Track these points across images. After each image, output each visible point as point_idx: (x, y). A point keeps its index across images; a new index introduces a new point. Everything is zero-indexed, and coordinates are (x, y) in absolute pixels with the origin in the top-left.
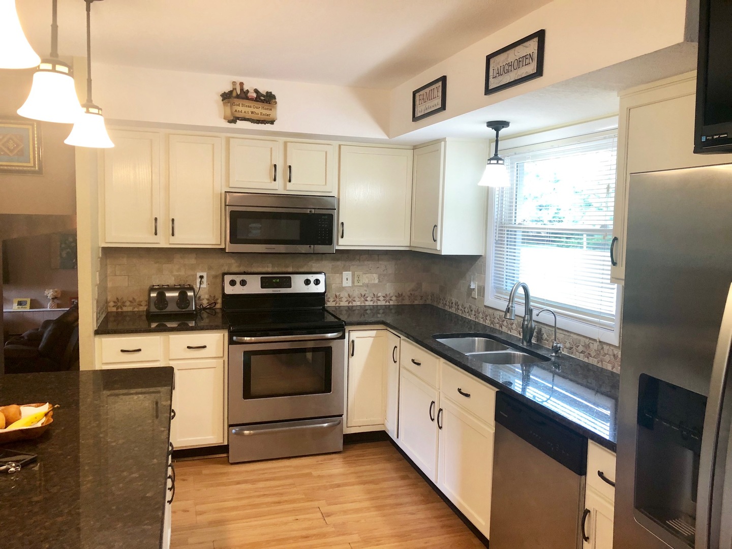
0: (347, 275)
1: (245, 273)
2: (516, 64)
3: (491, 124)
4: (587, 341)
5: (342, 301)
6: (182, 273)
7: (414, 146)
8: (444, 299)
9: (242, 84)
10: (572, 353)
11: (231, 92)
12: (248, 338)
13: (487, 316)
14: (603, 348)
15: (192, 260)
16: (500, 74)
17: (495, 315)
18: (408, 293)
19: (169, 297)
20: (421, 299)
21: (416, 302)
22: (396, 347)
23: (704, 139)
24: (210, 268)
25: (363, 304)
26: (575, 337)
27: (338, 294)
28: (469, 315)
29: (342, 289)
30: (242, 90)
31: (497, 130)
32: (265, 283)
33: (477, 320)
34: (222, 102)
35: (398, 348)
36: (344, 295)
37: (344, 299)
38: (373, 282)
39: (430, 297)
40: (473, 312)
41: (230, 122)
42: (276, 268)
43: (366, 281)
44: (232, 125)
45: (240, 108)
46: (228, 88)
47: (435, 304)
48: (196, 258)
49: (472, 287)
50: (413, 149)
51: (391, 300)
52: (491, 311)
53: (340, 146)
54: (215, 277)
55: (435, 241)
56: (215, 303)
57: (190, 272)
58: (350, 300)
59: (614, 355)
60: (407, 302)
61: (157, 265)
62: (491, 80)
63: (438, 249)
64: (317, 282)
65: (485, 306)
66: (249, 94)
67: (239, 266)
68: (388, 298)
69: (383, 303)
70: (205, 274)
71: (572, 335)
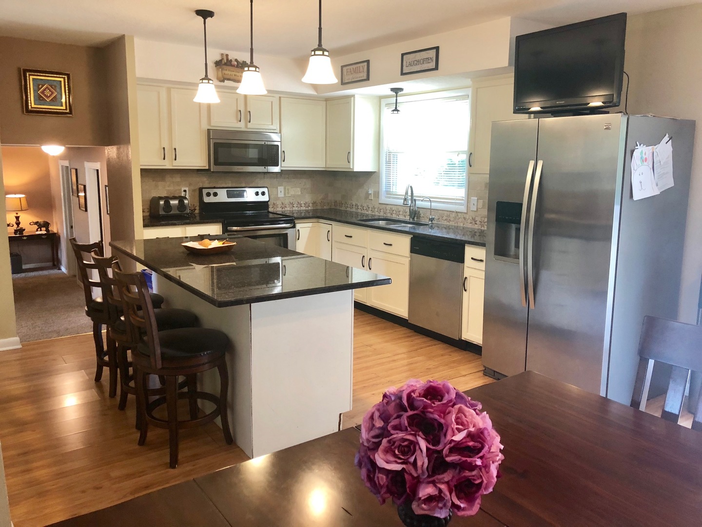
0: (281, 189)
1: (214, 188)
2: (422, 61)
3: (392, 90)
4: (448, 213)
5: (278, 207)
6: (171, 188)
7: (326, 99)
8: (346, 203)
9: (227, 55)
10: (440, 221)
11: (221, 61)
12: (236, 228)
13: (381, 209)
14: (458, 215)
15: (177, 179)
16: (410, 65)
17: (387, 208)
18: (320, 201)
19: (173, 204)
20: (328, 205)
21: (325, 207)
22: (329, 231)
23: (517, 108)
24: (190, 184)
25: (291, 209)
26: (442, 212)
27: (275, 202)
28: (367, 211)
29: (278, 199)
30: (227, 59)
31: (397, 93)
32: (229, 195)
33: (373, 213)
34: (215, 68)
35: (330, 232)
36: (279, 203)
37: (279, 206)
38: (297, 193)
39: (333, 204)
40: (370, 209)
41: (221, 81)
42: (234, 184)
43: (293, 193)
44: (222, 84)
45: (227, 72)
46: (218, 58)
47: (338, 208)
48: (181, 177)
49: (370, 192)
50: (326, 101)
51: (309, 206)
52: (384, 206)
53: (280, 97)
54: (194, 191)
55: (349, 162)
56: (195, 210)
57: (177, 188)
58: (283, 206)
59: (464, 218)
60: (319, 207)
61: (154, 182)
62: (404, 67)
63: (351, 168)
64: (263, 194)
65: (380, 203)
66: (232, 63)
67: (209, 183)
68: (307, 205)
69: (304, 208)
70: (187, 189)
71: (439, 211)
